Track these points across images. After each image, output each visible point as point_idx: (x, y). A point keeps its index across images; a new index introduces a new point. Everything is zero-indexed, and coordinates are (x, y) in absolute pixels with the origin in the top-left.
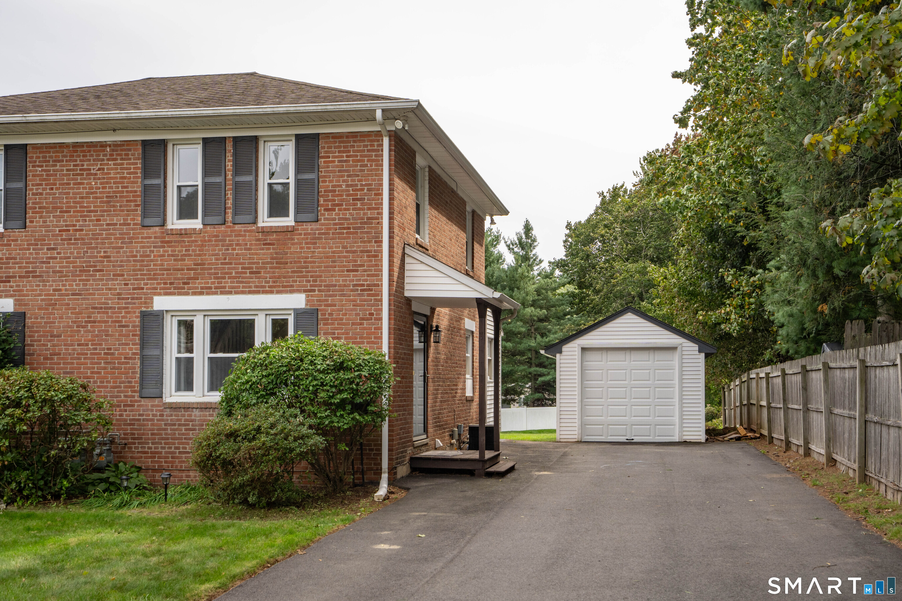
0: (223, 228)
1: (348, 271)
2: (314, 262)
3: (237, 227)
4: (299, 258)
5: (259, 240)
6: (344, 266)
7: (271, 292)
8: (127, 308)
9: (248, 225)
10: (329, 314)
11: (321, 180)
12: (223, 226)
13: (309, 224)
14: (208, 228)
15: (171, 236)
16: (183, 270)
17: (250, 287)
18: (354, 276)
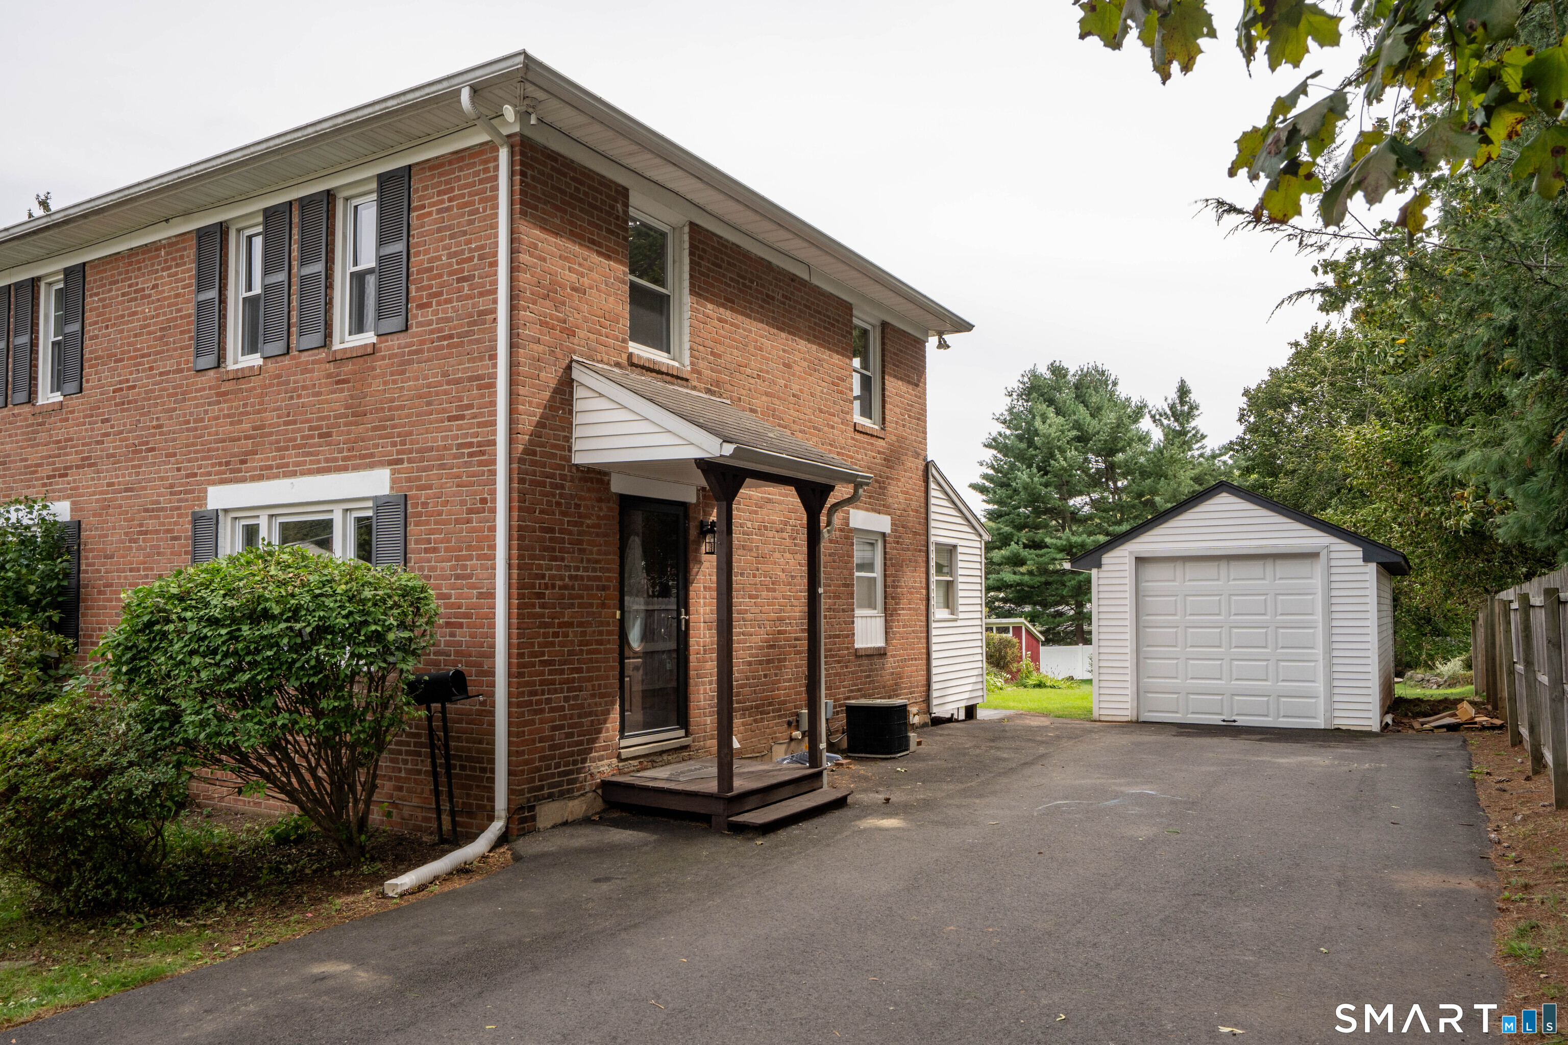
0: (286, 361)
1: (450, 419)
2: (402, 408)
3: (305, 357)
4: (381, 402)
5: (329, 376)
6: (444, 411)
7: (345, 469)
8: (179, 508)
9: (316, 351)
10: (423, 503)
11: (412, 251)
12: (287, 357)
13: (395, 337)
14: (269, 361)
15: (227, 383)
16: (239, 439)
17: (319, 462)
18: (460, 428)
